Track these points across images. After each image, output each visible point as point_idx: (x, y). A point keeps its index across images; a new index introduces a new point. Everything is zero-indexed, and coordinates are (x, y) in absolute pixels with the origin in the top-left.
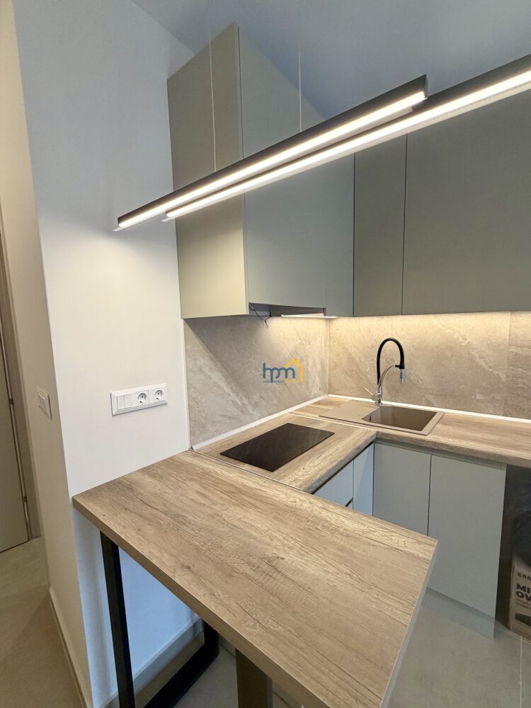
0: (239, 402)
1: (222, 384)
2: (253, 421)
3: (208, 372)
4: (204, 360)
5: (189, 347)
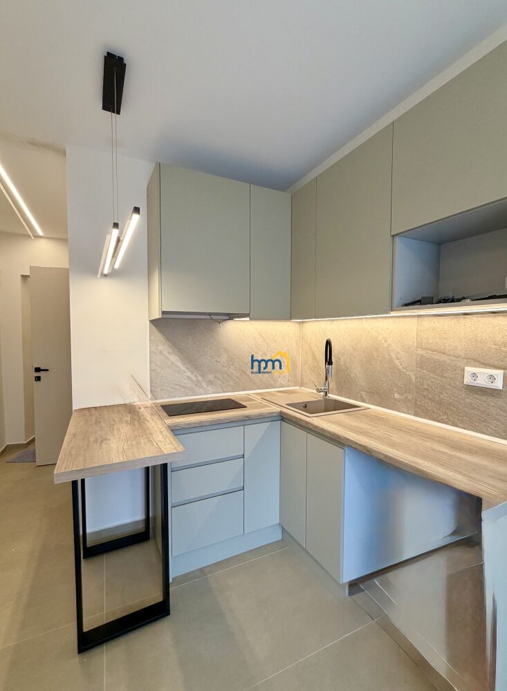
0: (194, 378)
1: (179, 364)
2: (206, 394)
3: (167, 355)
4: (164, 347)
5: (152, 338)
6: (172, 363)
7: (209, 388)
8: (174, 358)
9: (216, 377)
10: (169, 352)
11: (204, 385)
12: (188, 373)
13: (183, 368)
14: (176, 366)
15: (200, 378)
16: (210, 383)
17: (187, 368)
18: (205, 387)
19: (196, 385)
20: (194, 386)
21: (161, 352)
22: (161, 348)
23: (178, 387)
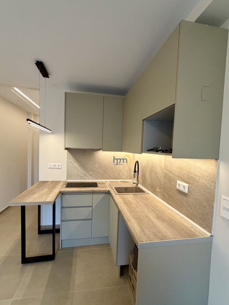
0: (84, 173)
2: (89, 179)
3: (73, 163)
4: (72, 160)
5: (68, 157)
6: (76, 166)
7: (90, 177)
8: (76, 165)
9: (93, 173)
10: (74, 162)
11: (88, 176)
12: (82, 171)
13: (80, 169)
14: (77, 168)
15: (86, 173)
16: (91, 175)
17: (81, 169)
18: (89, 177)
19: (85, 176)
20: (84, 176)
21: (71, 162)
22: (71, 160)
23: (77, 176)
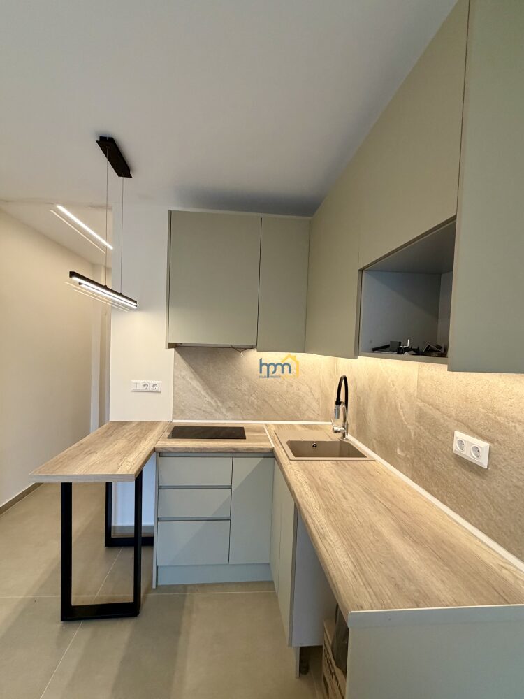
0: (214, 404)
2: (226, 419)
3: (188, 379)
4: (186, 372)
5: (176, 364)
7: (228, 414)
8: (196, 384)
9: (236, 405)
10: (191, 378)
11: (224, 410)
12: (209, 399)
13: (204, 393)
14: (197, 390)
15: (220, 404)
16: (230, 409)
18: (224, 412)
19: (216, 410)
20: (213, 411)
21: (183, 378)
22: (184, 373)
23: (198, 410)
